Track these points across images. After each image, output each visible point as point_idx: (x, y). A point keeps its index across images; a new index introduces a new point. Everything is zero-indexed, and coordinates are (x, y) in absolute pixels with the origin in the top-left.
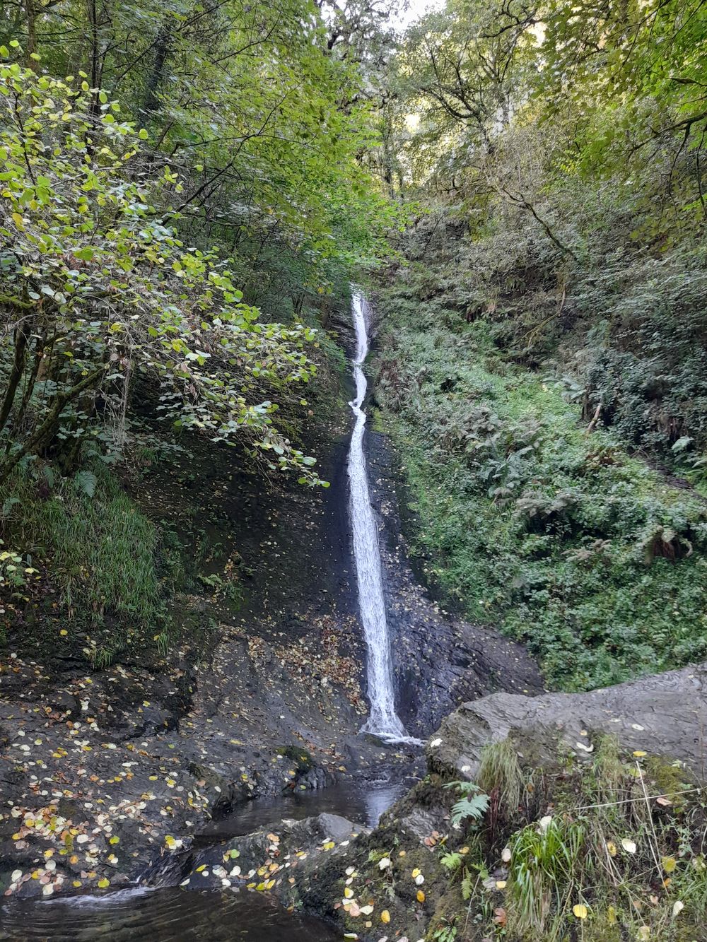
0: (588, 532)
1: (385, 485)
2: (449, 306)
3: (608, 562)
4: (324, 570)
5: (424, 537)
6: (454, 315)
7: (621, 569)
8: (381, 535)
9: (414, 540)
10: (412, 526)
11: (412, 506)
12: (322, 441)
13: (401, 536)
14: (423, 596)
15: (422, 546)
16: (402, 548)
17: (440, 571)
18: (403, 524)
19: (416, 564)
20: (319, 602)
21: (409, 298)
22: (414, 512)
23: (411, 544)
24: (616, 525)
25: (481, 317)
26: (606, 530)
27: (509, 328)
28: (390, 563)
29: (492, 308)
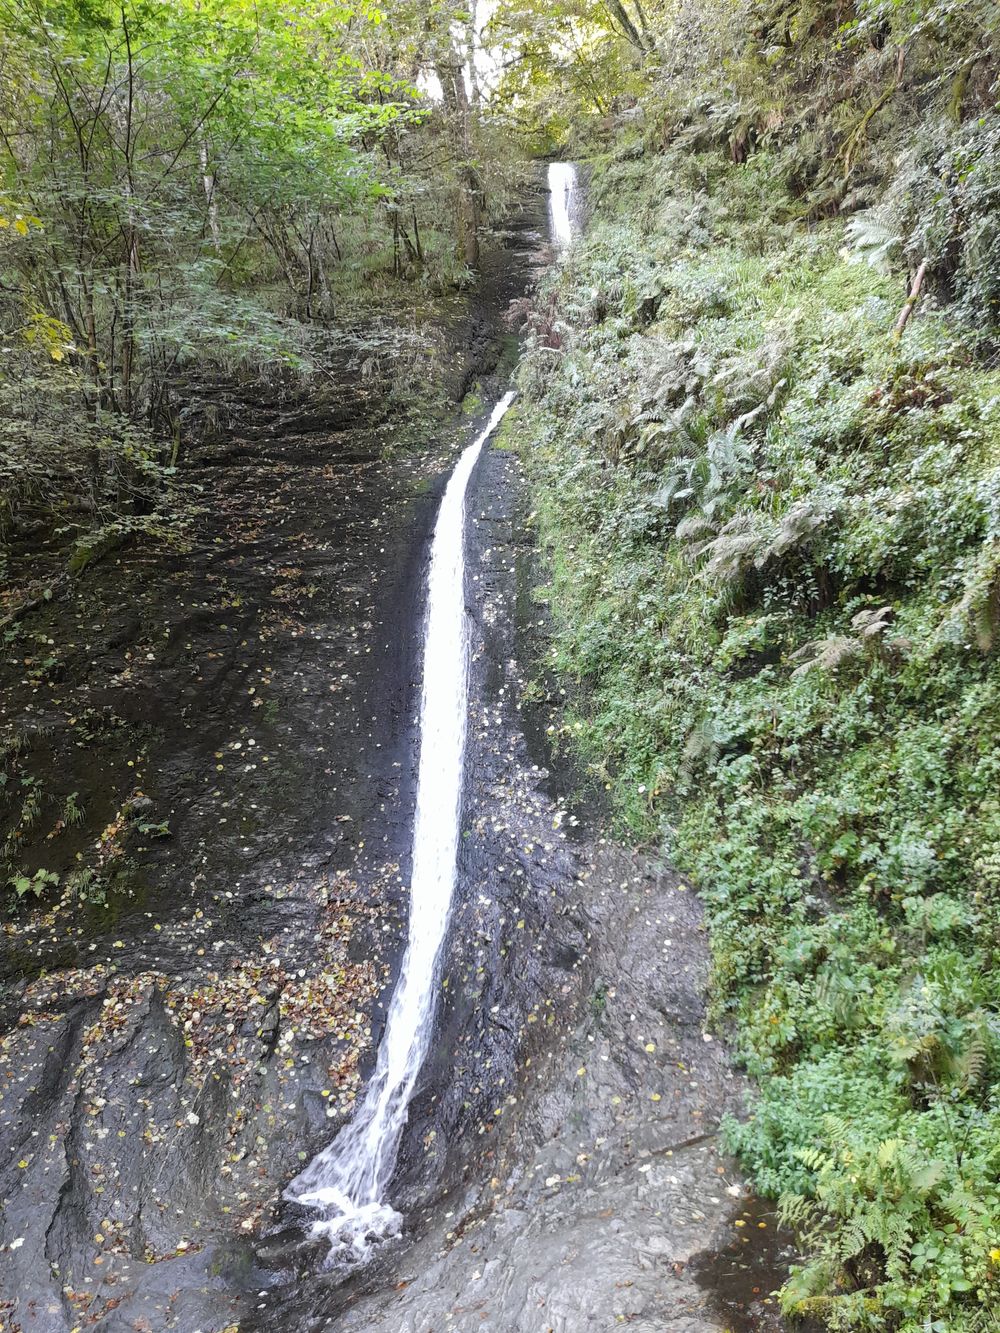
0: (863, 585)
1: (497, 559)
2: (699, 146)
3: (896, 660)
4: (352, 772)
5: (556, 657)
6: (712, 159)
7: (922, 672)
8: (474, 669)
9: (536, 667)
10: (534, 637)
11: (540, 594)
12: (395, 497)
13: (513, 663)
14: (538, 789)
15: (549, 677)
16: (513, 690)
17: (578, 726)
18: (520, 637)
19: (532, 721)
20: (329, 846)
21: (639, 156)
22: (541, 607)
23: (528, 677)
24: (920, 558)
25: (758, 146)
26: (902, 573)
27: (811, 150)
28: (484, 729)
29: (774, 122)
